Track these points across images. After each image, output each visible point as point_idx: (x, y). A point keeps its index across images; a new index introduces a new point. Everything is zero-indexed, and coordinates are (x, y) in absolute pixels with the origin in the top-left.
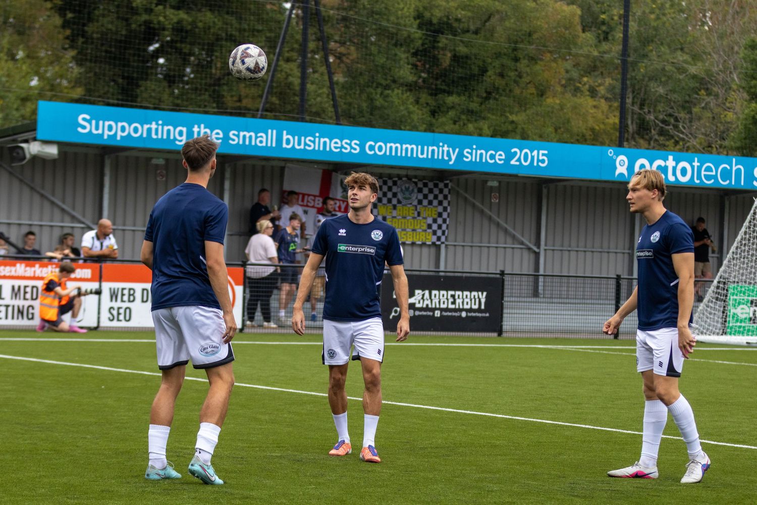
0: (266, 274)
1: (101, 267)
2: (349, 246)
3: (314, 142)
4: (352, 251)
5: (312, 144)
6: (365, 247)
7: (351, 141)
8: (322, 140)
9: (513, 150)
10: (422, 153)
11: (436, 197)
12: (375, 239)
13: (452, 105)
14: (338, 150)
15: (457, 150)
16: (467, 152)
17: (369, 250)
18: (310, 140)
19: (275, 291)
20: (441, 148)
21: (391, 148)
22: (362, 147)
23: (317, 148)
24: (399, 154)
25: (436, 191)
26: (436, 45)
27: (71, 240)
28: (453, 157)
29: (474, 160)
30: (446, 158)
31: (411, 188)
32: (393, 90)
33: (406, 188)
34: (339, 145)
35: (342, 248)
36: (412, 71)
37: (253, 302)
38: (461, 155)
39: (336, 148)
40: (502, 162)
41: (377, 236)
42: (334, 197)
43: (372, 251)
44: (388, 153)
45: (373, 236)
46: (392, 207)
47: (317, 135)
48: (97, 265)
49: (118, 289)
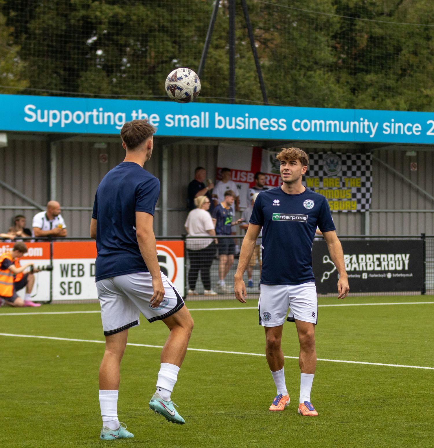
0: (205, 246)
1: (51, 246)
2: (283, 215)
3: (244, 122)
4: (286, 219)
5: (242, 124)
6: (298, 216)
7: (278, 120)
8: (252, 120)
9: (428, 122)
10: (345, 128)
11: (359, 168)
12: (307, 208)
13: (369, 82)
14: (267, 129)
15: (377, 124)
16: (387, 126)
17: (301, 218)
18: (240, 121)
19: (214, 261)
20: (362, 123)
21: (315, 124)
22: (289, 124)
23: (247, 128)
24: (323, 130)
25: (359, 163)
26: (353, 27)
27: (23, 221)
28: (374, 131)
29: (392, 133)
30: (367, 132)
31: (335, 161)
32: (315, 71)
33: (330, 161)
34: (267, 124)
35: (277, 217)
36: (332, 53)
37: (193, 272)
38: (380, 129)
39: (265, 126)
40: (419, 133)
41: (309, 205)
42: (265, 172)
43: (305, 219)
44: (313, 130)
45: (305, 205)
46: (318, 179)
47: (247, 115)
48: (48, 244)
49: (68, 265)
